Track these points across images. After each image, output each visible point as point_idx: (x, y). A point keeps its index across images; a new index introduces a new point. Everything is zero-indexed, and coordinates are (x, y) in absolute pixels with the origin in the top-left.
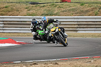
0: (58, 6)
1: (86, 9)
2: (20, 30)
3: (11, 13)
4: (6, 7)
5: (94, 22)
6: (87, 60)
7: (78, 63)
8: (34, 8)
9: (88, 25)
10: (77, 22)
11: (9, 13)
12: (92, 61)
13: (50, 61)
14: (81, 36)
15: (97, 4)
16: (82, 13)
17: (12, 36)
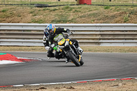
0: (74, 10)
1: (111, 14)
2: (22, 42)
3: (10, 19)
4: (3, 11)
5: (123, 31)
6: (113, 83)
7: (101, 87)
8: (41, 12)
9: (114, 36)
10: (100, 31)
11: (7, 20)
12: (120, 84)
13: (63, 84)
14: (106, 51)
15: (127, 7)
16: (106, 19)
17: (11, 50)
